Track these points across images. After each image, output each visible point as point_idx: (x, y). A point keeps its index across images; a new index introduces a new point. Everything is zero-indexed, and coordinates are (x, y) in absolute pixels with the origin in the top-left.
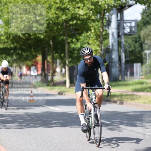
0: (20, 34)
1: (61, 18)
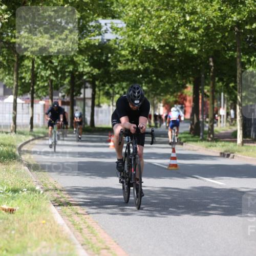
0: (154, 45)
1: (230, 19)
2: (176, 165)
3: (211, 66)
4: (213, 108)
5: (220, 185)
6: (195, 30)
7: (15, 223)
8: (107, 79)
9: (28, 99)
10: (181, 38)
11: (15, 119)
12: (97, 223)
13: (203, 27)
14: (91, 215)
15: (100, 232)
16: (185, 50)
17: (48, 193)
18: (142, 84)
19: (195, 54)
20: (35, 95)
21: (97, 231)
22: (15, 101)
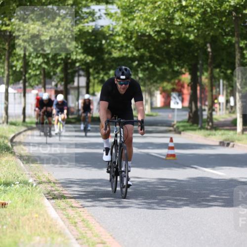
0: (150, 31)
1: (227, 3)
2: (174, 155)
3: (209, 52)
4: (212, 95)
5: (220, 176)
6: (191, 15)
7: (7, 217)
8: (101, 67)
9: (20, 88)
10: (178, 23)
11: (6, 109)
12: (92, 216)
13: (200, 12)
14: (86, 208)
15: (95, 226)
16: (181, 36)
17: (41, 186)
18: (137, 71)
19: (192, 40)
20: (27, 84)
21: (92, 225)
22: (7, 91)
